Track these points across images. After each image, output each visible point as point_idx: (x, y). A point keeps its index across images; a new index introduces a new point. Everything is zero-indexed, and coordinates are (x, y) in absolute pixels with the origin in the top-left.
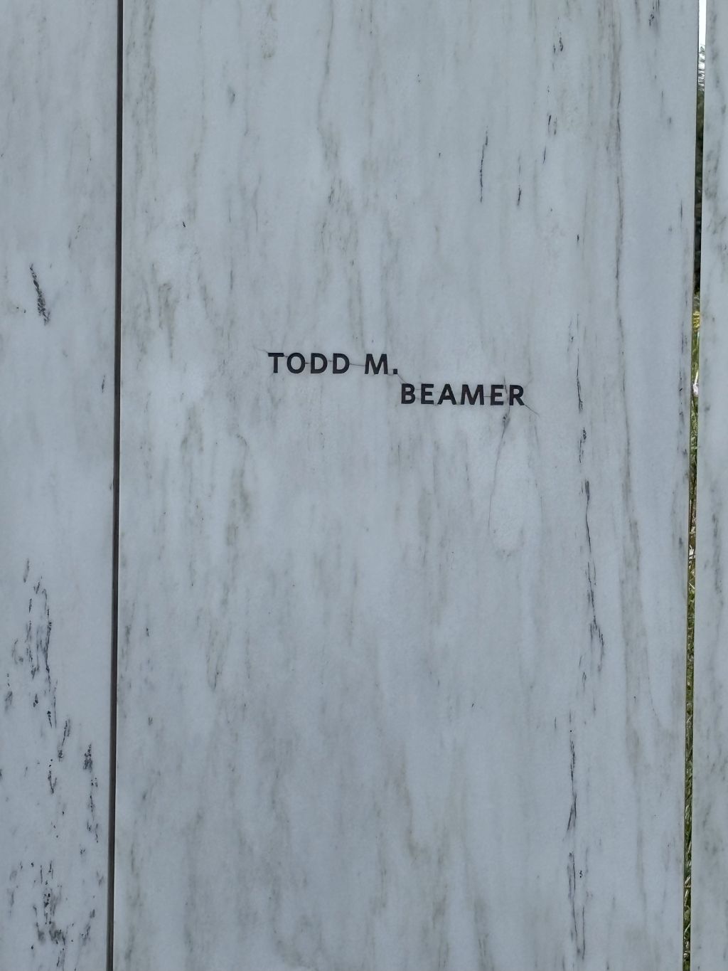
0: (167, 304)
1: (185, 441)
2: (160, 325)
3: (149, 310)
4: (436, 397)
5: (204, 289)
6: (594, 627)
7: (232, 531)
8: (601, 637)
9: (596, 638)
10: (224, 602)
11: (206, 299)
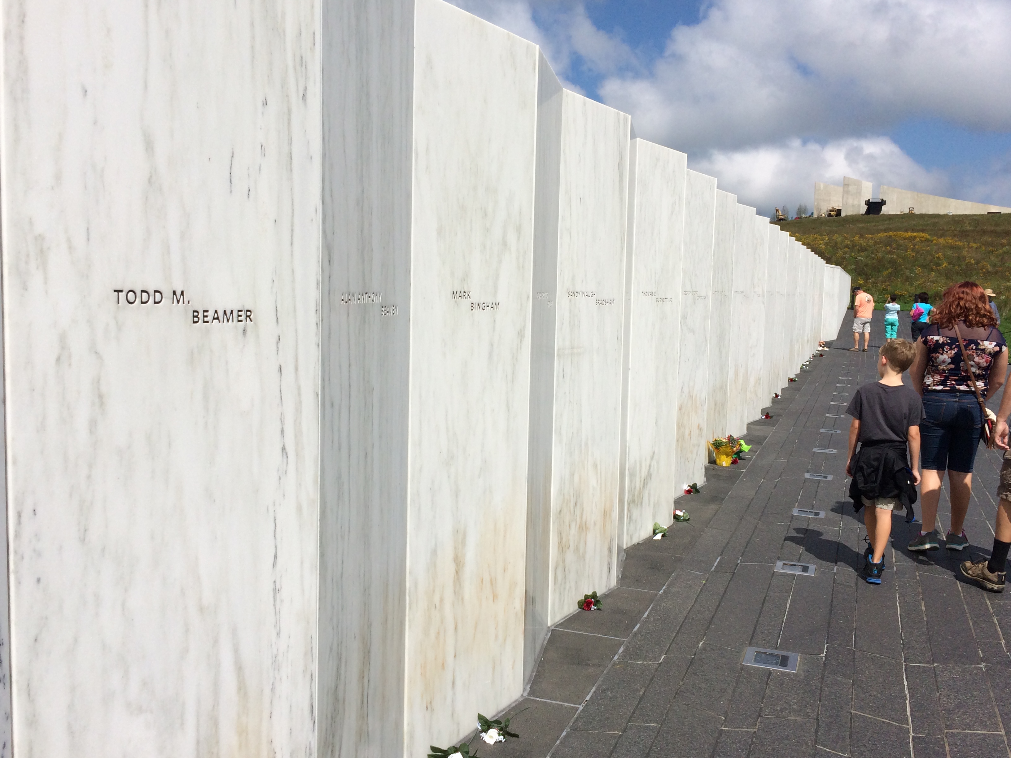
0: (42, 251)
1: (58, 360)
2: (37, 268)
3: (28, 256)
4: (209, 319)
5: (69, 240)
6: (284, 449)
7: (93, 424)
8: (286, 454)
9: (284, 454)
10: (89, 477)
11: (71, 248)
